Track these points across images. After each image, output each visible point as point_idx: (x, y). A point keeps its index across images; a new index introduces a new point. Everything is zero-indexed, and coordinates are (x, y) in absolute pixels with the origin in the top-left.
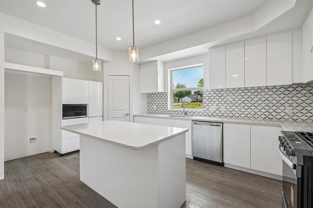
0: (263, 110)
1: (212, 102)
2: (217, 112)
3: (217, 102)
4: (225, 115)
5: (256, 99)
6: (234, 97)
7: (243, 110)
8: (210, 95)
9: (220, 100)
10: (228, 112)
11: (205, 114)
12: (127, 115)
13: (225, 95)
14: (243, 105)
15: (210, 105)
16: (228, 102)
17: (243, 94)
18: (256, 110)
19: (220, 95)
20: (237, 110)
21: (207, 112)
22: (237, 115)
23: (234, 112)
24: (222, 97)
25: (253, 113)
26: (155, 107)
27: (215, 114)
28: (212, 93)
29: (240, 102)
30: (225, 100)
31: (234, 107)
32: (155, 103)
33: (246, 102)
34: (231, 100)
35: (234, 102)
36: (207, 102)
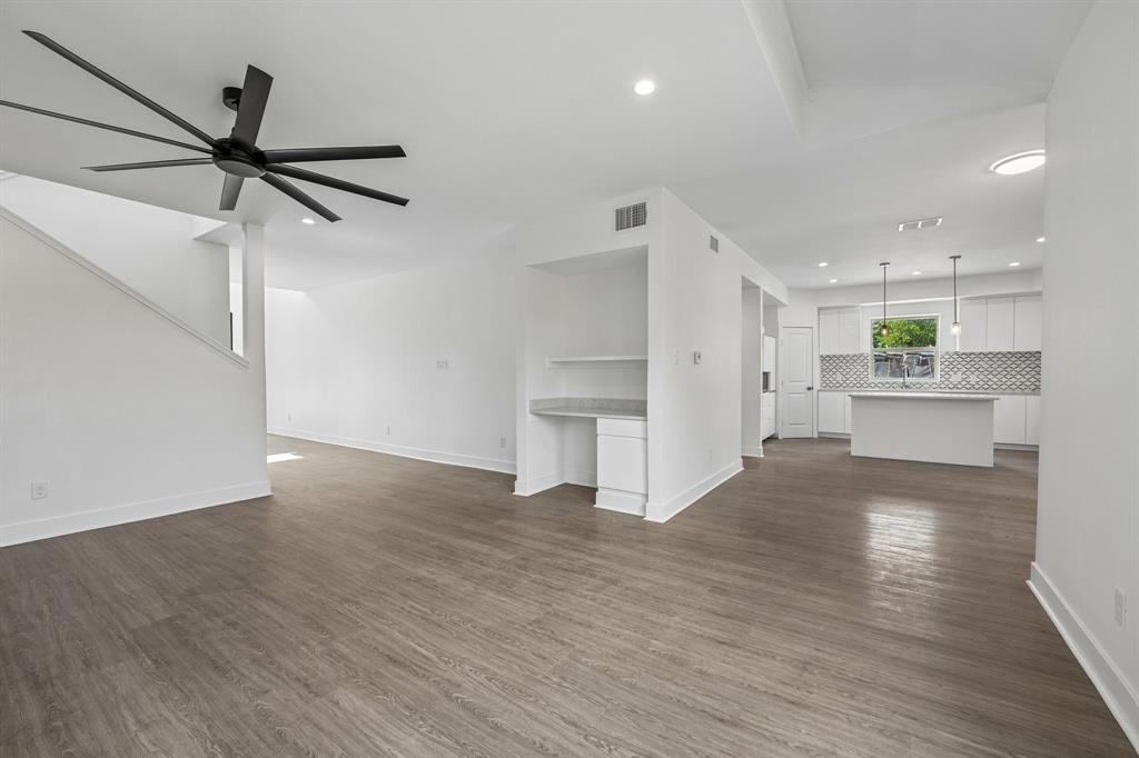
0: (1033, 380)
1: (955, 370)
2: (964, 383)
3: (964, 370)
4: (976, 387)
7: (1004, 380)
8: (951, 360)
9: (968, 366)
10: (981, 383)
11: (943, 386)
12: (809, 389)
13: (977, 359)
14: (1004, 373)
15: (951, 373)
16: (981, 370)
17: (1004, 359)
18: (1023, 380)
19: (968, 360)
21: (947, 383)
22: (995, 386)
23: (990, 383)
24: (973, 363)
25: (1018, 383)
26: (839, 377)
27: (959, 386)
28: (955, 356)
29: (999, 370)
30: (977, 366)
31: (991, 376)
33: (1009, 369)
34: (986, 366)
35: (990, 369)
36: (947, 369)
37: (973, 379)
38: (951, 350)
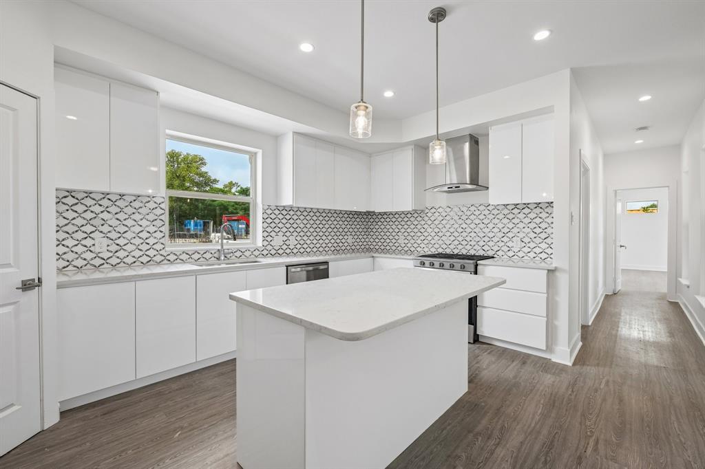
0: (333, 241)
1: (277, 230)
2: (284, 247)
3: (284, 230)
4: (295, 251)
5: (327, 226)
6: (305, 222)
7: (315, 242)
8: (273, 216)
9: (288, 225)
10: (299, 246)
11: (265, 252)
13: (295, 217)
14: (315, 234)
15: (273, 234)
16: (298, 230)
17: (315, 218)
18: (327, 241)
19: (288, 217)
20: (308, 242)
21: (269, 247)
23: (305, 246)
24: (291, 221)
27: (281, 252)
28: (277, 212)
29: (312, 230)
30: (295, 226)
31: (305, 238)
32: (106, 229)
33: (318, 230)
34: (302, 226)
35: (305, 230)
36: (269, 230)
37: (292, 242)
38: (273, 204)
